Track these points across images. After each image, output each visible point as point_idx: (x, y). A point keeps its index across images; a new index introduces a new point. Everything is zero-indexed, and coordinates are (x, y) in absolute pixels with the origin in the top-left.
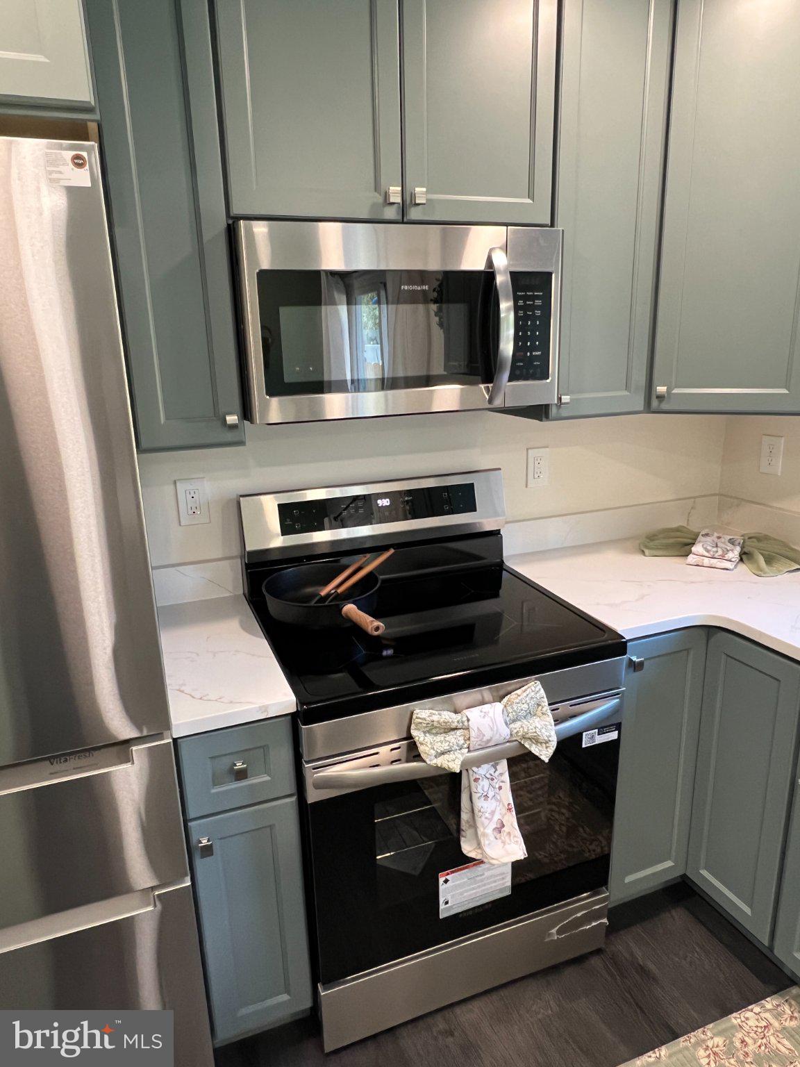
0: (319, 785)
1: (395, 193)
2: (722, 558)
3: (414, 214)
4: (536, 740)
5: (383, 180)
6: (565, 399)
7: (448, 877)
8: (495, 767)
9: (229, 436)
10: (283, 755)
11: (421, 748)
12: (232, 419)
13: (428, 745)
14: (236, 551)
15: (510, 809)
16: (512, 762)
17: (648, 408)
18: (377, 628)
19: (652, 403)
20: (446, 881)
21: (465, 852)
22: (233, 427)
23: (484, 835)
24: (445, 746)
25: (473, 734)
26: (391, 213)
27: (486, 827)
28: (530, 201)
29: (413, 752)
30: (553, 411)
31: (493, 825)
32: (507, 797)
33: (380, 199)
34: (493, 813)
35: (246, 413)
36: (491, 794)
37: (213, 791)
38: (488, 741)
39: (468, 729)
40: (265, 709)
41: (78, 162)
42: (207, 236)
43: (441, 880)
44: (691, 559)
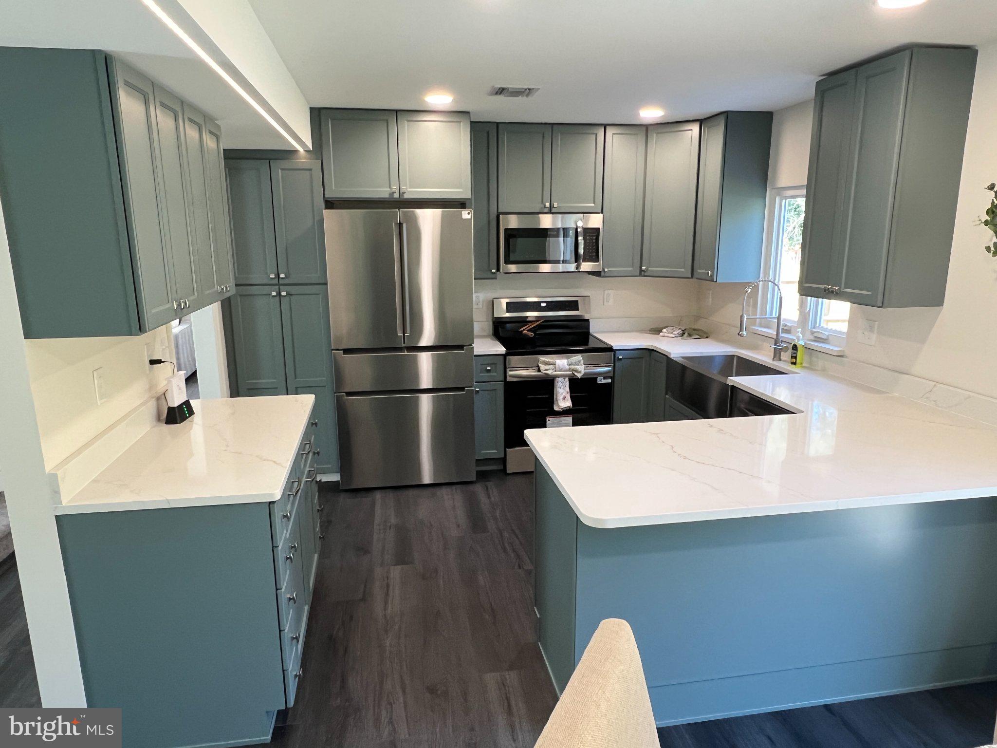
0: (511, 376)
1: (547, 205)
2: (672, 333)
3: (554, 210)
4: (576, 371)
5: (544, 201)
6: (606, 270)
7: (550, 419)
8: (564, 379)
9: (493, 276)
10: (501, 367)
11: (541, 368)
12: (494, 271)
13: (543, 367)
14: (490, 319)
15: (568, 393)
16: (570, 380)
17: (640, 275)
18: (532, 335)
19: (642, 273)
20: (549, 420)
21: (555, 409)
22: (494, 273)
23: (559, 399)
24: (548, 368)
25: (557, 366)
26: (546, 210)
27: (560, 397)
28: (594, 205)
29: (539, 371)
30: (603, 274)
31: (562, 397)
32: (568, 389)
33: (543, 206)
34: (562, 393)
35: (498, 270)
36: (562, 387)
37: (481, 375)
38: (562, 369)
39: (555, 364)
40: (497, 351)
41: (469, 213)
42: (491, 218)
43: (547, 420)
44: (661, 334)
